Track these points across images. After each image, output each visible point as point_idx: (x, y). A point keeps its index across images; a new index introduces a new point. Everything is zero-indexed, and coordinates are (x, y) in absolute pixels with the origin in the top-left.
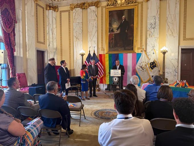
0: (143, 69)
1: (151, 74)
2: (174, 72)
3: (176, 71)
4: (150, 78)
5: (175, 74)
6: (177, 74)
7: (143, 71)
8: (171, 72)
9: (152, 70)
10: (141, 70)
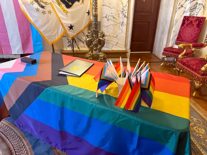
0: (43, 7)
1: (67, 22)
2: (121, 15)
3: (124, 12)
4: (65, 32)
5: (121, 20)
6: (125, 19)
7: (44, 13)
8: (114, 15)
9: (69, 10)
10: (37, 10)
